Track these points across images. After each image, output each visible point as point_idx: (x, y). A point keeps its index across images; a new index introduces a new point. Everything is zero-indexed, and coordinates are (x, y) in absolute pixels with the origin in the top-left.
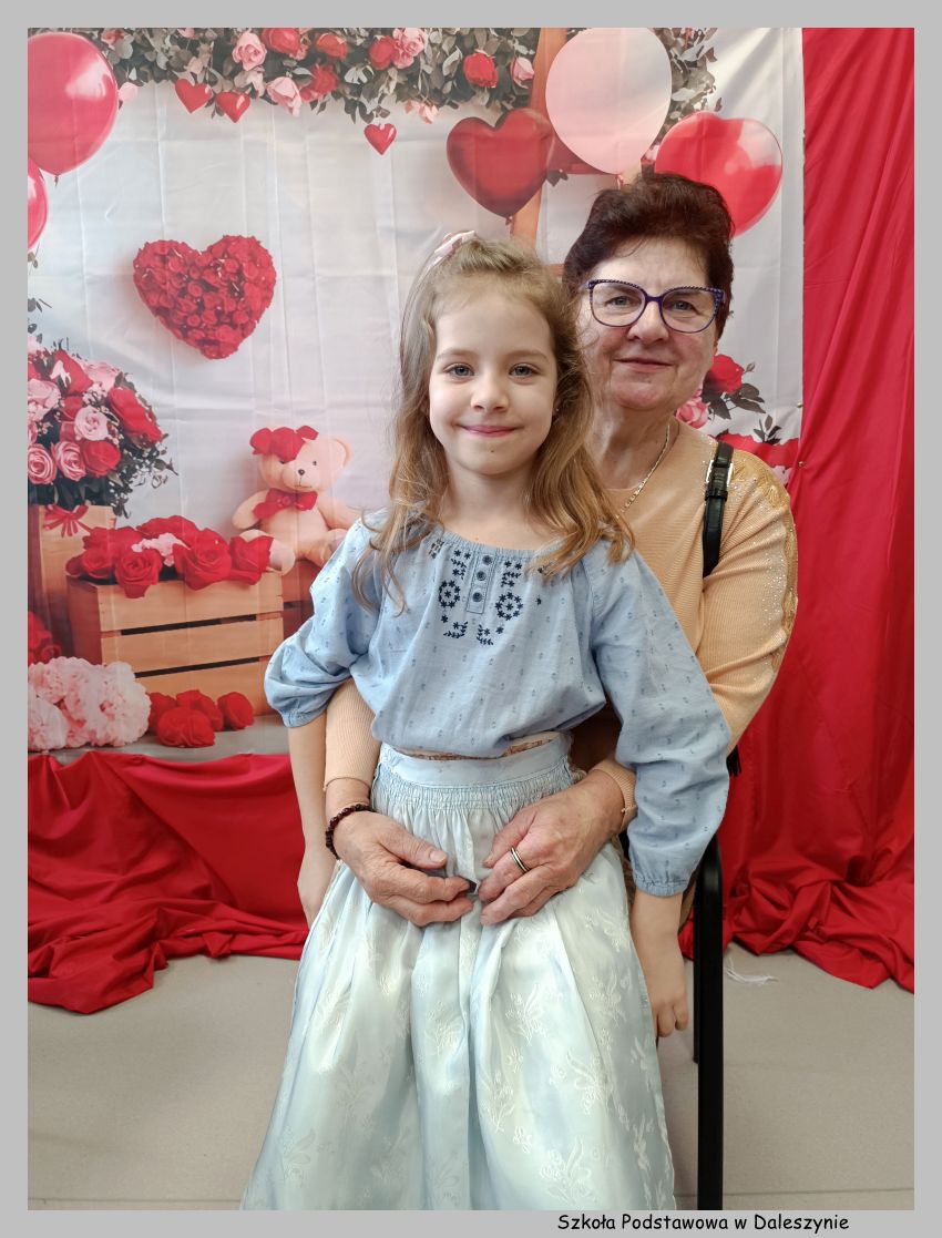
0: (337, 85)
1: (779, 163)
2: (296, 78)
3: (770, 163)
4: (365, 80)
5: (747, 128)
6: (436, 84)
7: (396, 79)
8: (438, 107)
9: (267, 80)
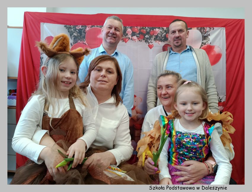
0: (144, 37)
1: (221, 53)
2: (137, 36)
3: (220, 53)
4: (149, 37)
5: (215, 47)
6: (161, 38)
7: (154, 37)
8: (161, 42)
9: (132, 36)
